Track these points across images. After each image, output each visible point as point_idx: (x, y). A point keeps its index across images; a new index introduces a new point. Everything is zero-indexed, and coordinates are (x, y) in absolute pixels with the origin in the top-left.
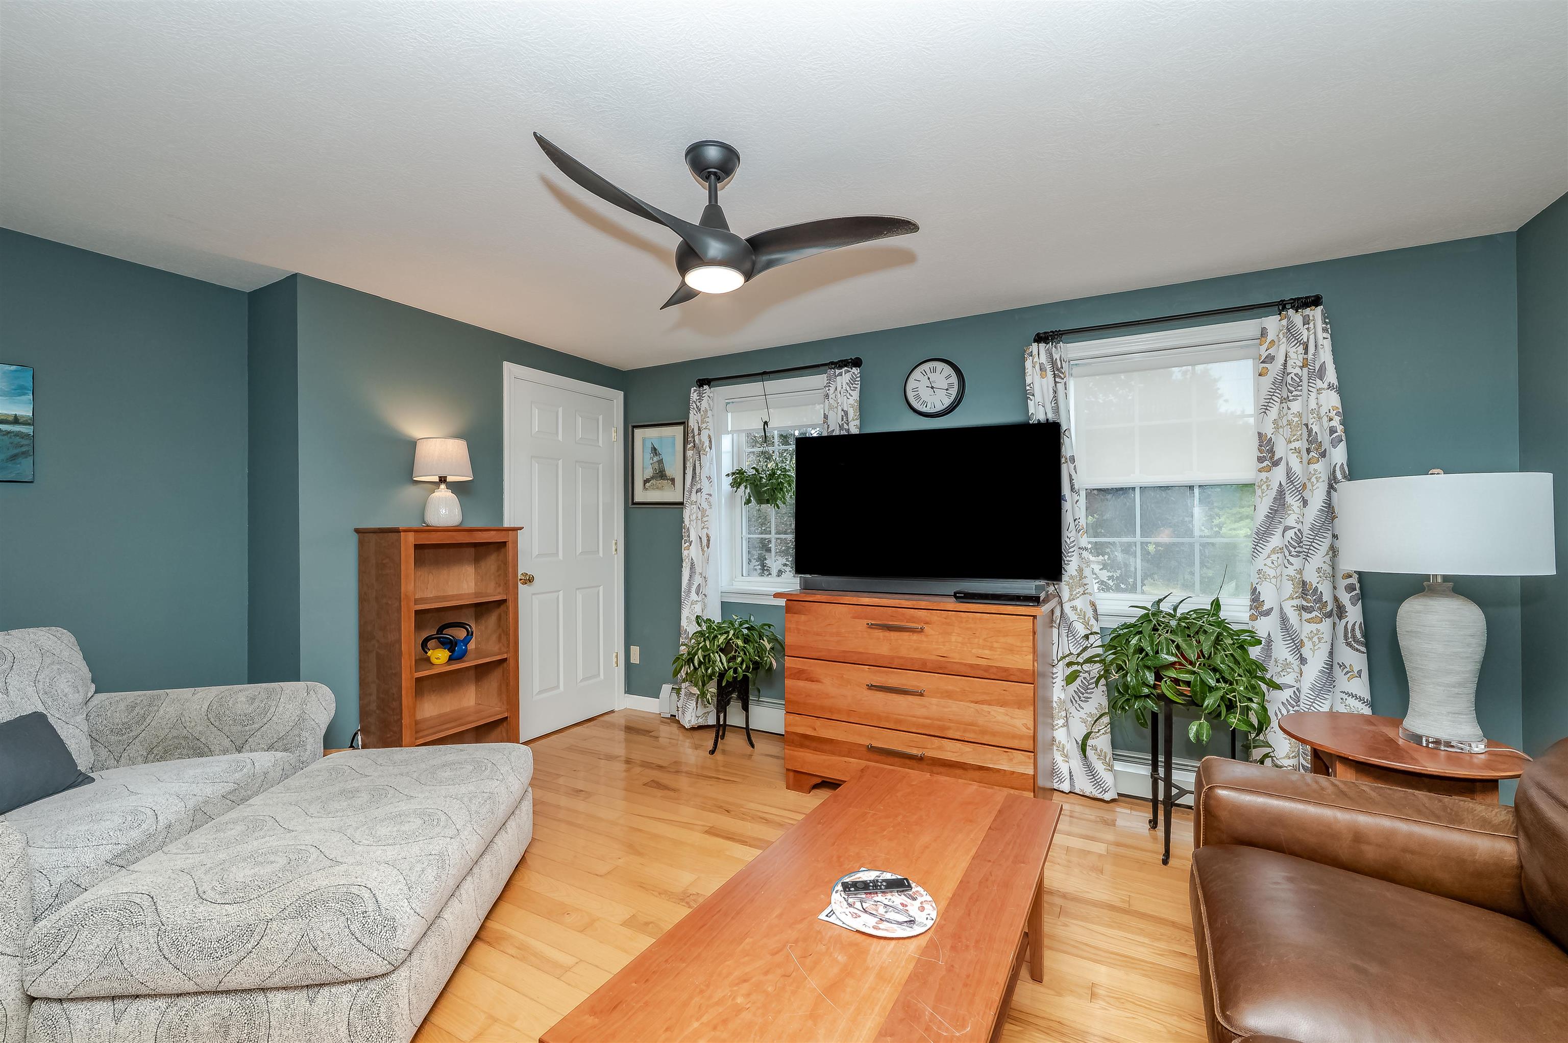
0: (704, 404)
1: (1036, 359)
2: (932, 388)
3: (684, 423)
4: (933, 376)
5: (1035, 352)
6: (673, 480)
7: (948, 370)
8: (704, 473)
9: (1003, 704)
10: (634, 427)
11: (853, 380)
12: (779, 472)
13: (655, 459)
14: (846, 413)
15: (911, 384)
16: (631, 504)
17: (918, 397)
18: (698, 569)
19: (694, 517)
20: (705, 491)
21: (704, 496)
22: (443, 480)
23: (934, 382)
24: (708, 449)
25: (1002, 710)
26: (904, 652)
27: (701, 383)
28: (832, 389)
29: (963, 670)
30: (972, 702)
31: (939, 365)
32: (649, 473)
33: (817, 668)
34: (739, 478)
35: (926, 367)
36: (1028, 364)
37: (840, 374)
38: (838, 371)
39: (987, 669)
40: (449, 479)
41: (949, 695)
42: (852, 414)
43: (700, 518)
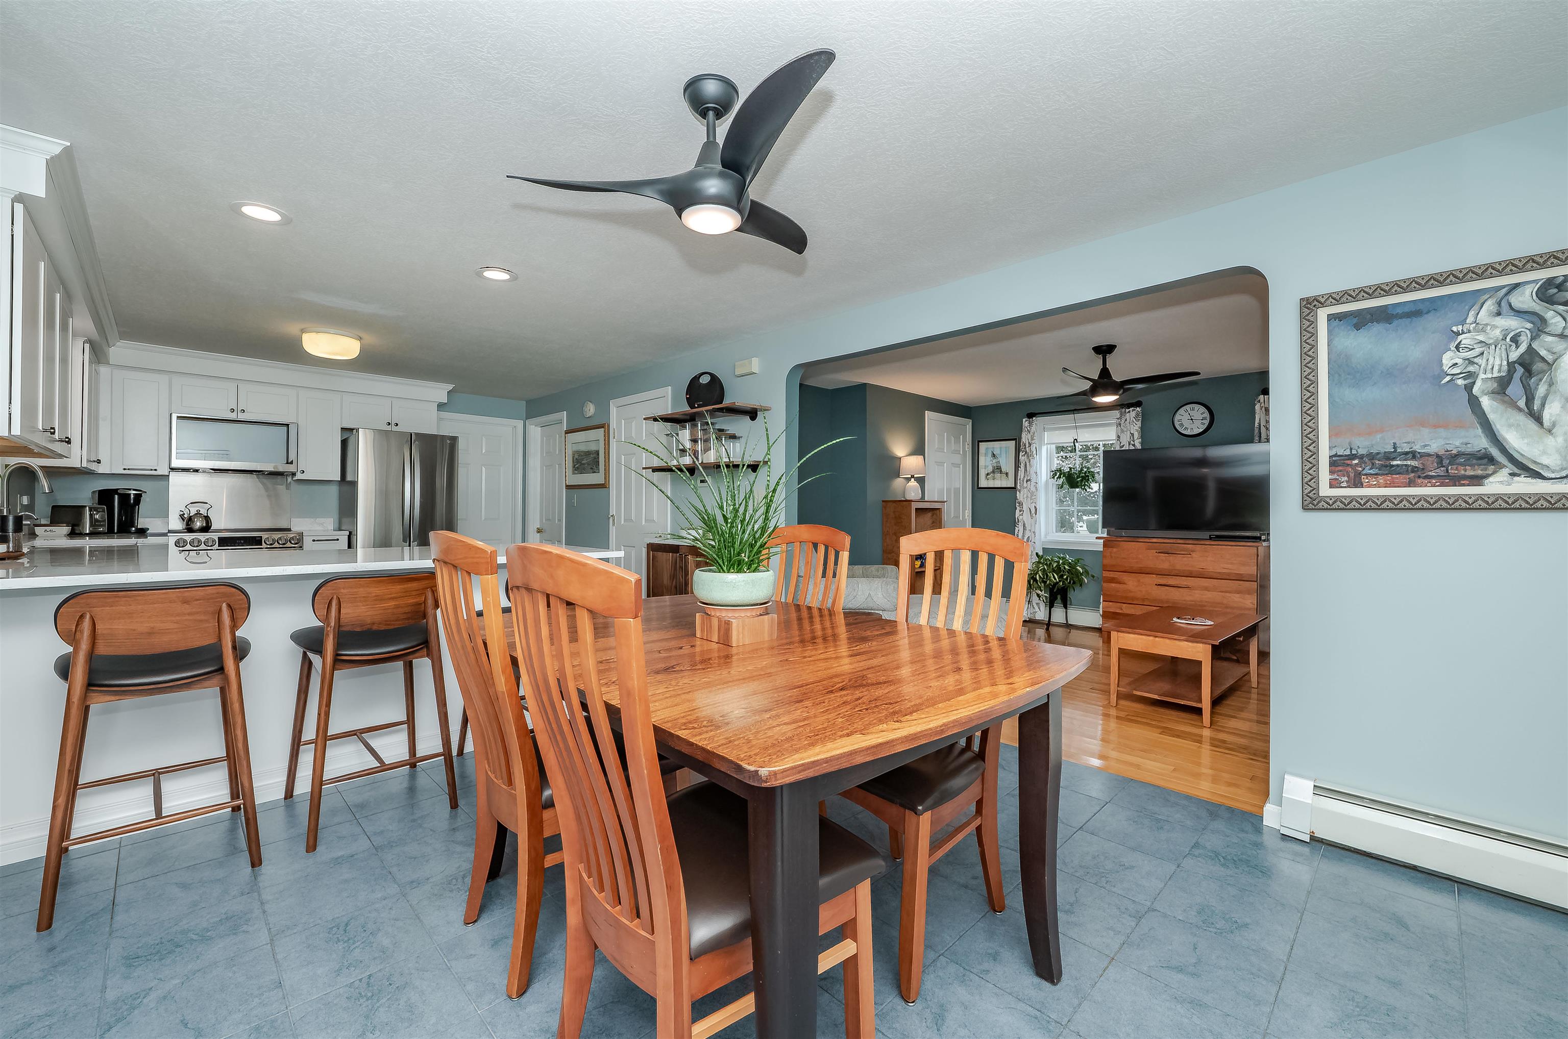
0: (1033, 429)
1: (1263, 405)
2: (1192, 419)
3: (1017, 440)
4: (1192, 413)
5: (1262, 401)
6: (1007, 474)
7: (1203, 409)
8: (1032, 471)
9: (1239, 592)
10: (979, 442)
11: (1137, 415)
12: (1085, 470)
13: (994, 461)
14: (1132, 435)
15: (1177, 417)
16: (976, 488)
17: (1182, 425)
18: (1028, 528)
19: (1025, 496)
20: (1033, 481)
21: (1033, 483)
22: (913, 477)
23: (1193, 416)
24: (1035, 456)
25: (1238, 595)
26: (1178, 567)
27: (1031, 416)
28: (1123, 421)
29: (1215, 576)
30: (1221, 592)
31: (1197, 407)
32: (990, 469)
33: (1125, 577)
34: (1058, 473)
35: (1188, 407)
36: (1257, 407)
37: (1129, 412)
38: (1127, 410)
39: (1229, 574)
40: (915, 476)
41: (1206, 589)
42: (1136, 435)
43: (1029, 496)
